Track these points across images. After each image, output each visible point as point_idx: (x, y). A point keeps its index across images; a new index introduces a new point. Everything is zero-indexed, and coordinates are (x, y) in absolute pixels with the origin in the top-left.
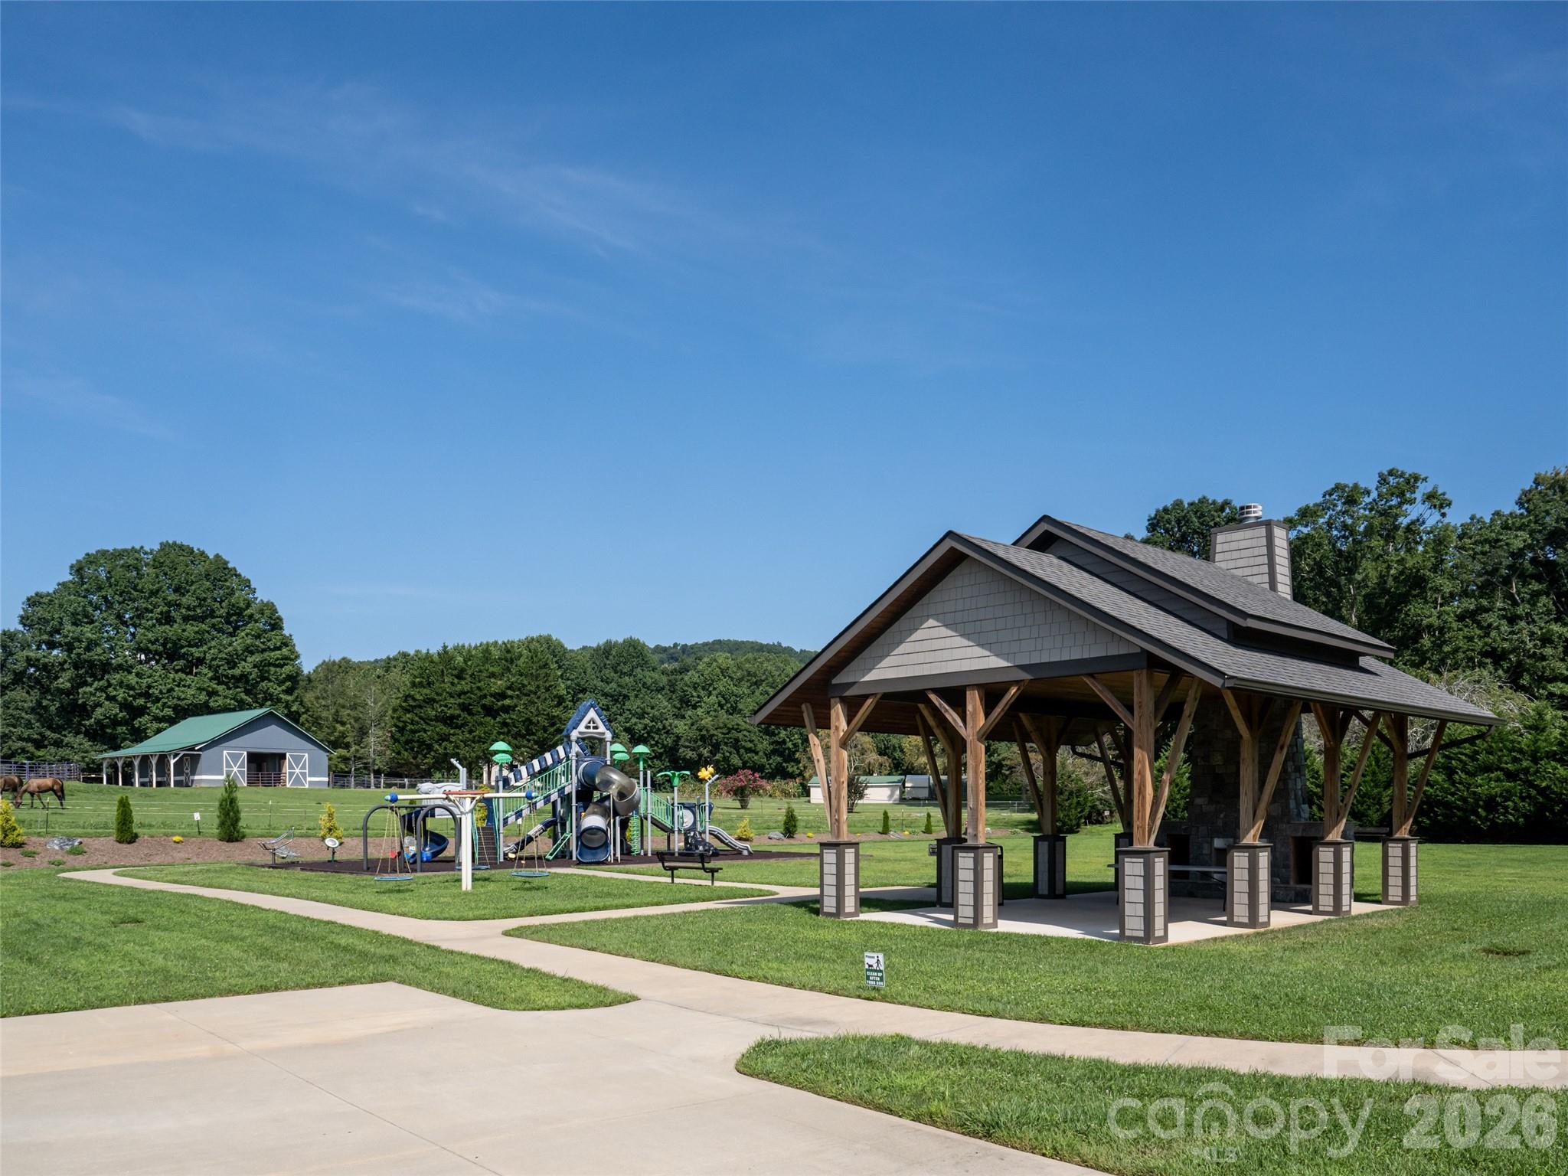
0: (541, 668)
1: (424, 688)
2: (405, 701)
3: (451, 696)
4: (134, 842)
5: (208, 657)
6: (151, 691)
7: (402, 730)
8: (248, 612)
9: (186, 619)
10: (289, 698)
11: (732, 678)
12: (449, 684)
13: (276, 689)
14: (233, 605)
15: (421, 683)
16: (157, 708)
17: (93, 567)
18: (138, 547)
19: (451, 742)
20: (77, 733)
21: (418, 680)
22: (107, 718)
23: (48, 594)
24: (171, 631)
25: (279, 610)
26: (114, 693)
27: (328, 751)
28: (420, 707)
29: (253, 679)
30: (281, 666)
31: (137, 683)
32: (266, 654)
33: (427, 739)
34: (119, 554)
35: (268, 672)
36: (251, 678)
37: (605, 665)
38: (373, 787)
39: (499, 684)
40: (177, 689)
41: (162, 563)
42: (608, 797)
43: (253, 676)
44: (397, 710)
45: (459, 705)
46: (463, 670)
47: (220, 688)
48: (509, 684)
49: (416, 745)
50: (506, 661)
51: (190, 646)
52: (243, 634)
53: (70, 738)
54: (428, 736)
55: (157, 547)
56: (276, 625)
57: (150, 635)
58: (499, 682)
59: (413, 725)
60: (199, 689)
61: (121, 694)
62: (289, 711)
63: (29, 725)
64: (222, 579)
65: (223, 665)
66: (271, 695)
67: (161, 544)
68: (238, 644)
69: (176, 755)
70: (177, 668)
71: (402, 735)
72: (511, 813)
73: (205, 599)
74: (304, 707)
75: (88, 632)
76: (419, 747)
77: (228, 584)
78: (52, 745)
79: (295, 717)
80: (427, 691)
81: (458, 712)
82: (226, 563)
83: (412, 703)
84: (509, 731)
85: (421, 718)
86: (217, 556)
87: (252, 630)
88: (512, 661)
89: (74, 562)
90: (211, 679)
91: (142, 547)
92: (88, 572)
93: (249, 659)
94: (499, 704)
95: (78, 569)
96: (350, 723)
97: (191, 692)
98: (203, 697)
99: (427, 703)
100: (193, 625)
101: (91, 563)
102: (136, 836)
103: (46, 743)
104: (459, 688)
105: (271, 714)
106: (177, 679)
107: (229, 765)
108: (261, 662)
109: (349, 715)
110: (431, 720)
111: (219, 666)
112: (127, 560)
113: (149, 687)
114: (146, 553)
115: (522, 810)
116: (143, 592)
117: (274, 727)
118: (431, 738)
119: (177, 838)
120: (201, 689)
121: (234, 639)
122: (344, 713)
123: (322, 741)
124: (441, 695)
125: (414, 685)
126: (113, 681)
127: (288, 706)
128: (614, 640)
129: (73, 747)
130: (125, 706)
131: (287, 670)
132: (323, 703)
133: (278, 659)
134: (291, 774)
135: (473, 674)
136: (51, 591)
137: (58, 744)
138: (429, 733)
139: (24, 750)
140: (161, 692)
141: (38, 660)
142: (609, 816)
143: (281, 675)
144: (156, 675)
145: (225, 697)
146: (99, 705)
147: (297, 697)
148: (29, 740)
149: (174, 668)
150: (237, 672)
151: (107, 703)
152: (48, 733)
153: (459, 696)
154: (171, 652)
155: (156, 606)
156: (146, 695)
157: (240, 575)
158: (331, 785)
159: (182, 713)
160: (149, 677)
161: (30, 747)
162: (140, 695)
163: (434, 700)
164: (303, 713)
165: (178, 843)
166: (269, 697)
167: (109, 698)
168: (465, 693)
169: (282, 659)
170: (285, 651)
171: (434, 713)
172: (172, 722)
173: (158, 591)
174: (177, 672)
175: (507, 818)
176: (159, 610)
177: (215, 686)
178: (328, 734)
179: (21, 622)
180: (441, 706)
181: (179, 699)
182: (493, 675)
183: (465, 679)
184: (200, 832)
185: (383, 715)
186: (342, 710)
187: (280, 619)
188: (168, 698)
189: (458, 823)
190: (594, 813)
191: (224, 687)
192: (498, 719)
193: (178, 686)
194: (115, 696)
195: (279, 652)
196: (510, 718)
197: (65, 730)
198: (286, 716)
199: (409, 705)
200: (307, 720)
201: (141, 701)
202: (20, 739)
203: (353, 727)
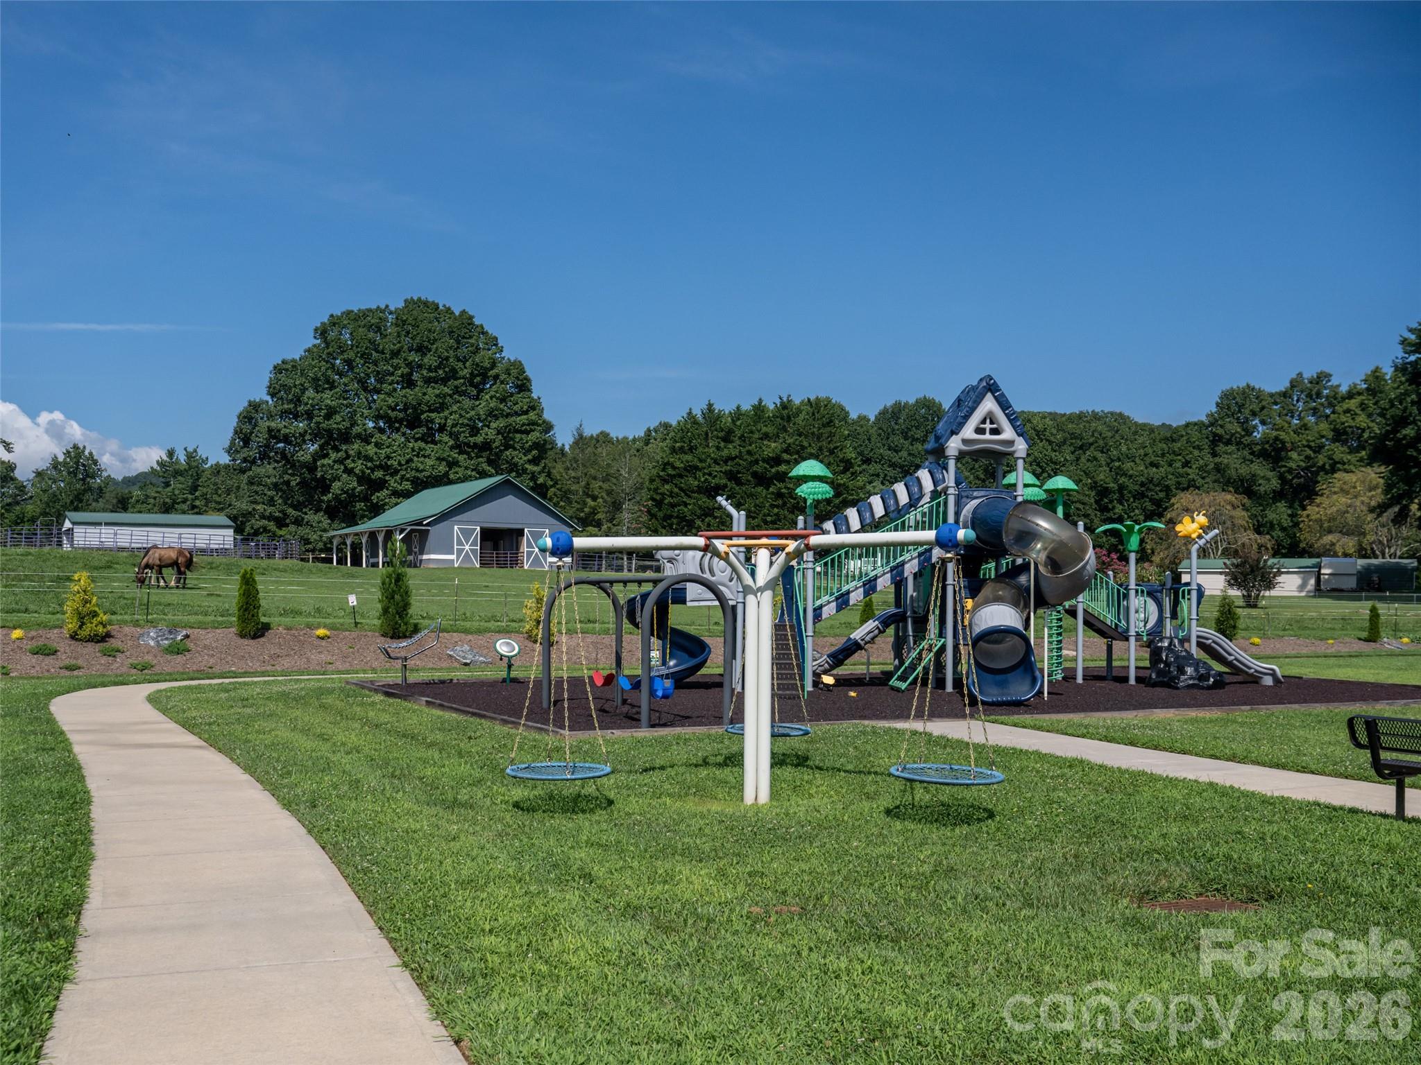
0: (824, 426)
1: (686, 453)
2: (664, 470)
3: (716, 462)
4: (262, 635)
5: (450, 422)
6: (389, 463)
7: (659, 504)
8: (492, 373)
9: (428, 381)
10: (536, 469)
11: (1050, 442)
12: (714, 449)
13: (521, 459)
14: (477, 365)
15: (681, 448)
16: (395, 481)
17: (336, 329)
18: (383, 307)
19: (715, 518)
20: (317, 511)
21: (678, 445)
22: (345, 493)
23: (294, 361)
24: (411, 395)
25: (527, 369)
26: (352, 465)
27: (572, 527)
28: (681, 476)
29: (496, 448)
30: (527, 432)
31: (376, 453)
32: (511, 420)
33: (688, 514)
34: (365, 314)
35: (513, 439)
36: (494, 446)
37: (894, 430)
38: (626, 570)
39: (772, 448)
40: (415, 459)
41: (405, 321)
42: (1025, 567)
43: (497, 444)
44: (654, 480)
45: (725, 473)
46: (730, 432)
47: (461, 458)
48: (784, 446)
49: (675, 521)
50: (782, 418)
51: (431, 411)
52: (487, 397)
53: (311, 517)
54: (689, 510)
55: (401, 305)
56: (523, 386)
57: (390, 401)
58: (773, 445)
59: (672, 497)
60: (438, 459)
61: (358, 466)
62: (535, 483)
63: (271, 502)
64: (467, 336)
65: (464, 432)
66: (516, 465)
67: (406, 301)
68: (482, 407)
69: (402, 531)
70: (417, 436)
71: (660, 510)
72: (826, 598)
73: (447, 358)
74: (552, 480)
75: (328, 398)
76: (678, 524)
77: (472, 341)
78: (293, 523)
79: (541, 490)
80: (689, 457)
81: (724, 481)
82: (471, 318)
83: (670, 471)
84: (784, 504)
85: (681, 489)
86: (464, 312)
87: (496, 392)
88: (789, 419)
89: (319, 325)
90: (452, 448)
91: (387, 306)
92: (332, 335)
93: (493, 425)
94: (773, 470)
95: (322, 332)
96: (602, 498)
97: (429, 462)
98: (443, 468)
99: (688, 471)
100: (434, 388)
101: (334, 324)
102: (266, 627)
103: (288, 521)
104: (725, 453)
105: (507, 482)
106: (416, 448)
107: (460, 543)
108: (506, 427)
109: (601, 488)
110: (693, 492)
111: (459, 433)
112: (369, 320)
113: (388, 458)
114: (391, 313)
115: (848, 593)
116: (384, 353)
117: (511, 497)
118: (693, 513)
119: (321, 632)
120: (440, 459)
121: (478, 403)
122: (596, 485)
123: (571, 518)
124: (705, 461)
125: (674, 451)
126: (351, 452)
127: (533, 478)
128: (903, 401)
129: (312, 526)
130: (362, 479)
131: (534, 436)
132: (573, 474)
133: (523, 425)
134: (529, 554)
135: (743, 436)
136: (297, 357)
137: (298, 522)
138: (690, 507)
139: (265, 530)
140: (400, 464)
141: (279, 431)
142: (1027, 605)
143: (527, 442)
144: (397, 445)
145: (466, 468)
146: (337, 478)
147: (544, 468)
148: (270, 518)
149: (413, 437)
150: (479, 439)
151: (345, 476)
152: (290, 511)
153: (726, 462)
154: (412, 419)
155: (396, 368)
156: (385, 468)
157: (487, 332)
158: (574, 567)
159: (420, 485)
160: (388, 447)
161: (272, 526)
162: (380, 467)
163: (696, 468)
164: (552, 486)
165: (322, 638)
166: (513, 467)
167: (349, 471)
168: (733, 459)
169: (528, 425)
170: (532, 415)
171: (696, 483)
172: (407, 495)
173: (399, 351)
174: (416, 440)
175: (821, 607)
176: (400, 372)
177: (456, 455)
178: (578, 509)
179: (269, 393)
180: (704, 475)
181: (417, 470)
182: (766, 436)
183: (732, 442)
184: (356, 624)
185: (638, 488)
186: (593, 482)
187: (528, 379)
188: (406, 469)
189: (731, 614)
190: (998, 600)
191: (465, 456)
192: (771, 489)
193: (418, 456)
194: (353, 468)
195: (525, 417)
196: (786, 488)
197: (306, 507)
198: (532, 489)
199: (668, 475)
200: (555, 495)
201: (379, 474)
202: (263, 517)
203: (605, 501)
